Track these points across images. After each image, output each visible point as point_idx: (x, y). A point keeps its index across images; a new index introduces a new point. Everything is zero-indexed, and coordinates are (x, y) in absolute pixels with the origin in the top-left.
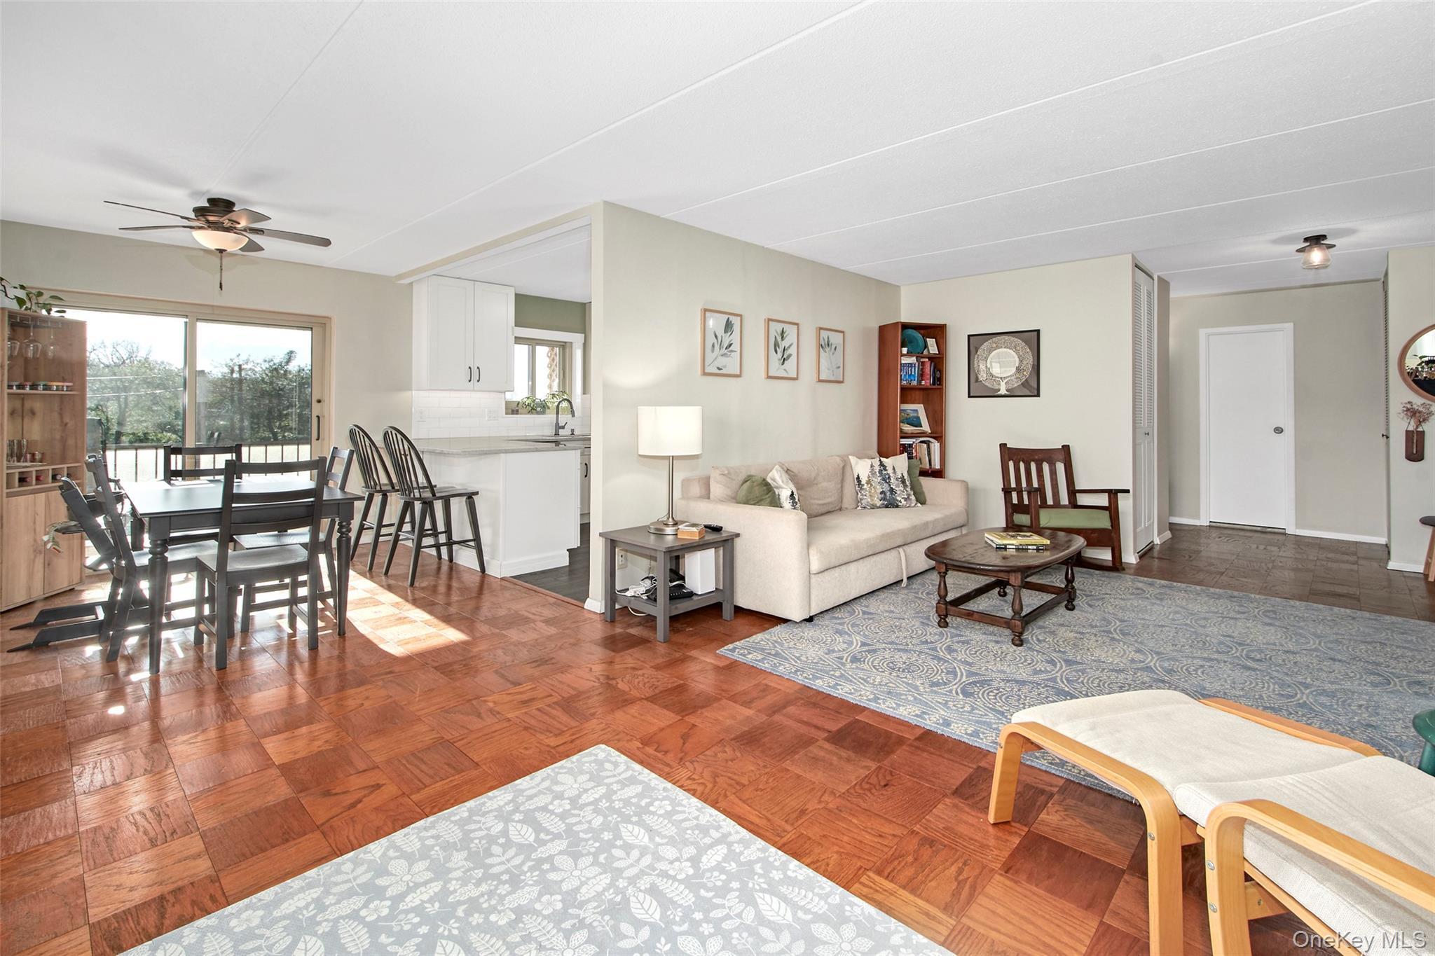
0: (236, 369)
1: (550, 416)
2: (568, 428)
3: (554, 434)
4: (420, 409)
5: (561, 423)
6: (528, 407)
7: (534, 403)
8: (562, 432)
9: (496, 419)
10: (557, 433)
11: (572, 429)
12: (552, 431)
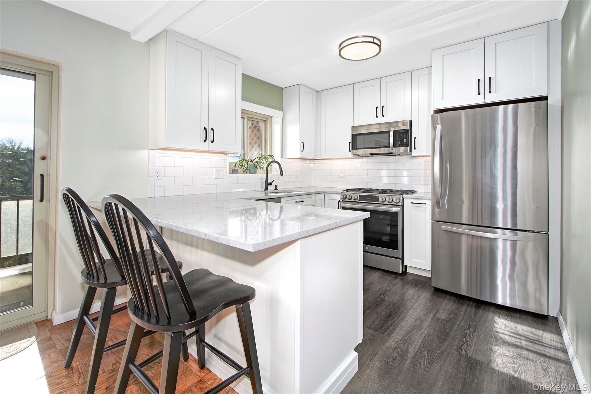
1: (261, 175)
2: (274, 184)
3: (264, 189)
4: (157, 167)
5: (270, 181)
6: (243, 168)
7: (248, 164)
8: (270, 188)
9: (222, 177)
10: (266, 189)
11: (276, 186)
12: (262, 187)
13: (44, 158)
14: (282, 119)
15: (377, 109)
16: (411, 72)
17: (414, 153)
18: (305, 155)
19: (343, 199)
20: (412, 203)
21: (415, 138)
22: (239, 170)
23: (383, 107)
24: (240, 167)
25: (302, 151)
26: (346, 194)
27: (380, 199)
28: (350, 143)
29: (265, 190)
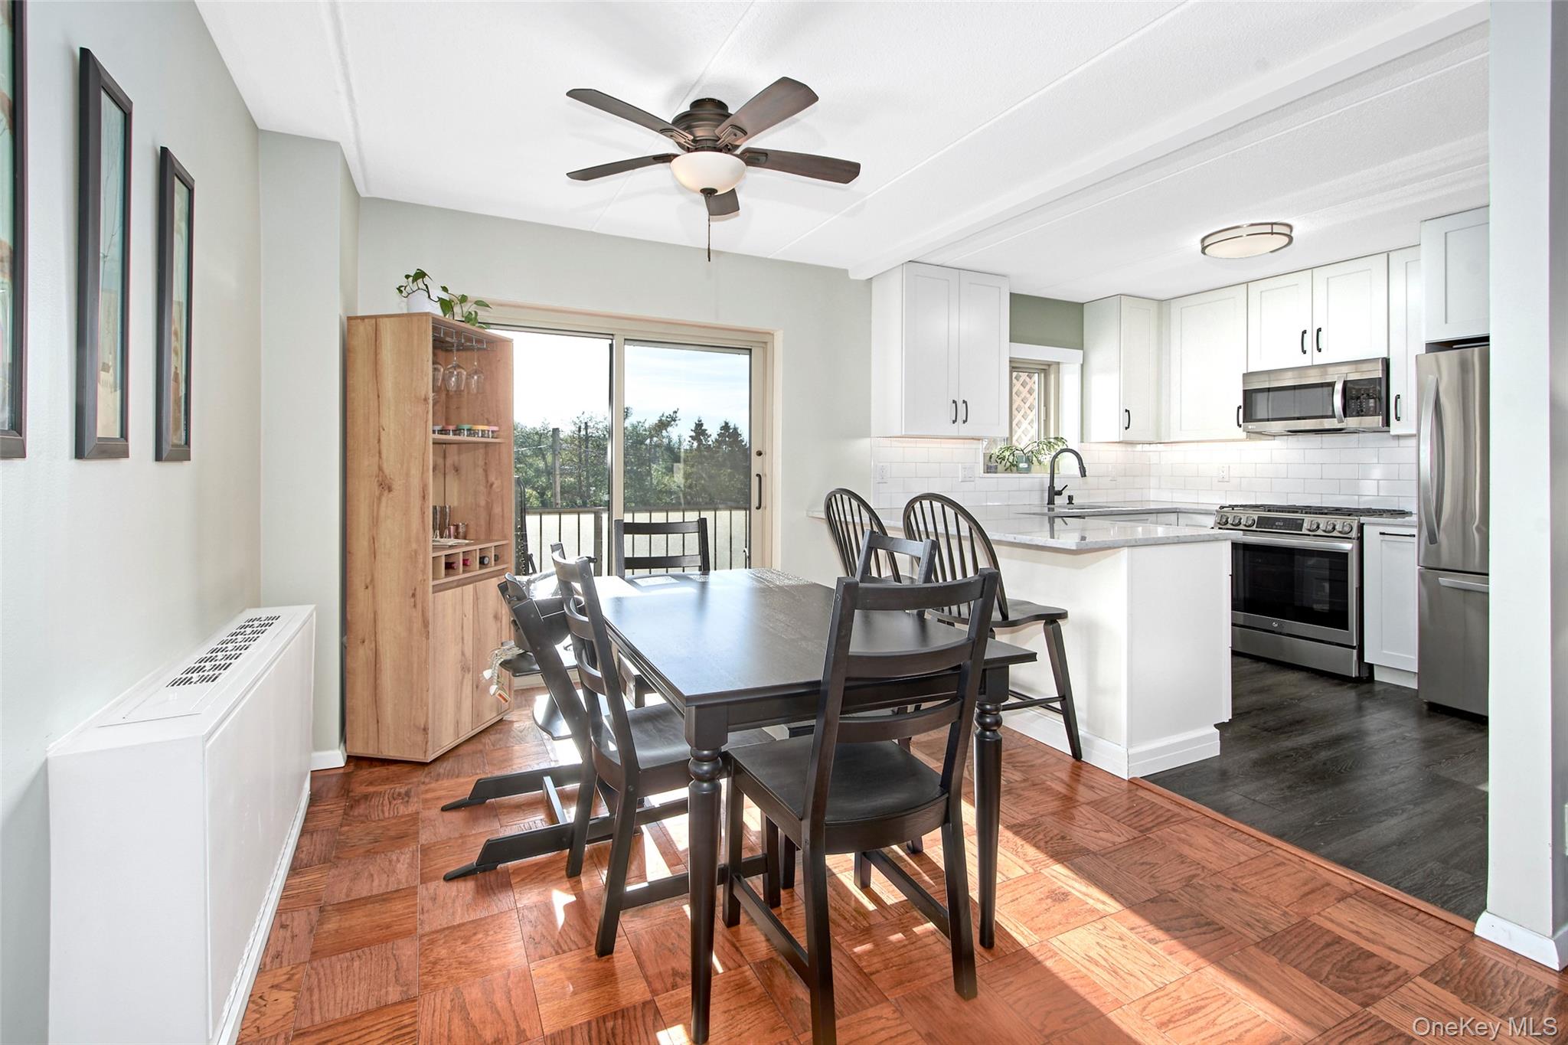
0: (583, 426)
1: (1040, 475)
2: (1066, 493)
3: (1047, 502)
4: (882, 464)
5: (1058, 487)
6: (1004, 462)
7: (1014, 455)
8: (1058, 500)
9: (971, 479)
10: (1051, 502)
11: (1069, 496)
12: (1042, 498)
13: (760, 454)
14: (1082, 365)
15: (1305, 335)
16: (1386, 254)
17: (1396, 428)
18: (1131, 435)
19: (1219, 523)
20: (1381, 534)
21: (1398, 397)
22: (1000, 467)
23: (1319, 330)
24: (999, 461)
25: (1126, 428)
26: (1228, 515)
27: (1306, 525)
28: (1239, 407)
29: (1048, 504)
